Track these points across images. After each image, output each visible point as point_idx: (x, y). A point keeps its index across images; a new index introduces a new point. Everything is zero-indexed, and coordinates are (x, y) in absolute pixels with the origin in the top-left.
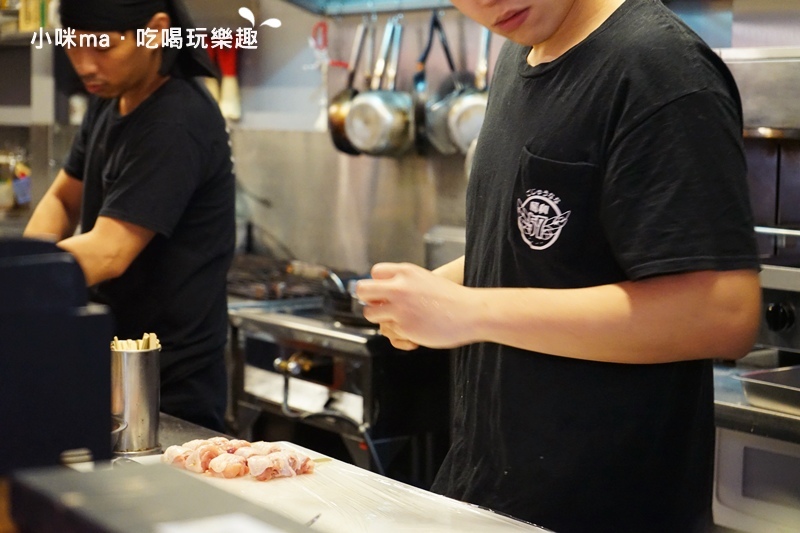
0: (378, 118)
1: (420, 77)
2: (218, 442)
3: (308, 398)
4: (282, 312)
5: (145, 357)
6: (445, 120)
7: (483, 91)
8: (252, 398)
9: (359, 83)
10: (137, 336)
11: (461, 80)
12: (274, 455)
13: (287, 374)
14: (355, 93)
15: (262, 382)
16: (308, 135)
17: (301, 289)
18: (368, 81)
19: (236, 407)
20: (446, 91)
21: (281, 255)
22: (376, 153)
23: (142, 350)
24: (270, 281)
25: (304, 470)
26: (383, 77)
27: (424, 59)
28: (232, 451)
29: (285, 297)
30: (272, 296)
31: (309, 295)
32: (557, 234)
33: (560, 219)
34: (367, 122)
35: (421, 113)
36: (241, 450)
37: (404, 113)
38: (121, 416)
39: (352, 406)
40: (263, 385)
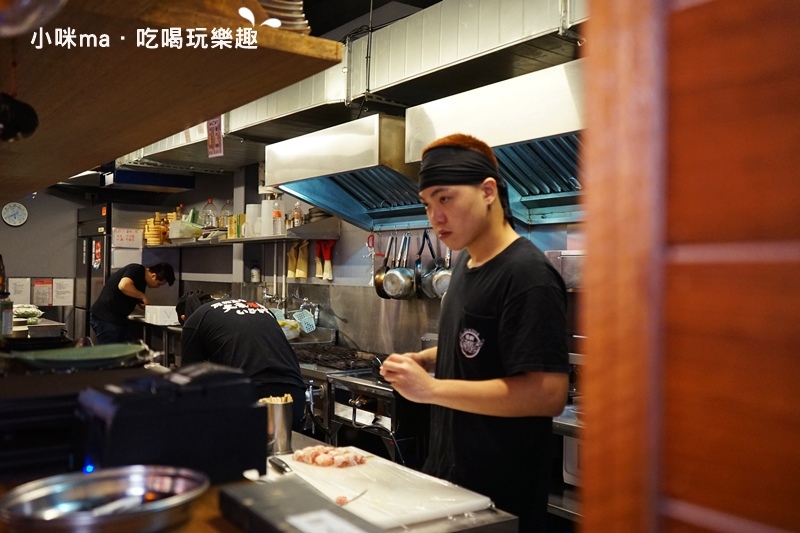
0: (398, 280)
1: (418, 262)
2: (320, 448)
3: (365, 418)
4: (353, 376)
5: (286, 406)
6: (431, 281)
7: (448, 269)
8: (338, 418)
9: (389, 264)
10: (281, 395)
11: (438, 263)
12: (347, 455)
13: (355, 407)
14: (388, 269)
15: (343, 410)
16: (365, 288)
17: (361, 364)
18: (394, 262)
19: (330, 423)
20: (431, 268)
21: (352, 346)
22: (398, 298)
23: (283, 402)
24: (346, 360)
25: (361, 462)
26: (400, 261)
27: (420, 253)
28: (326, 453)
29: (354, 368)
30: (347, 368)
31: (365, 367)
32: (478, 351)
33: (479, 343)
34: (393, 283)
35: (419, 278)
36: (331, 452)
37: (411, 279)
38: (273, 435)
39: (386, 423)
40: (344, 412)
